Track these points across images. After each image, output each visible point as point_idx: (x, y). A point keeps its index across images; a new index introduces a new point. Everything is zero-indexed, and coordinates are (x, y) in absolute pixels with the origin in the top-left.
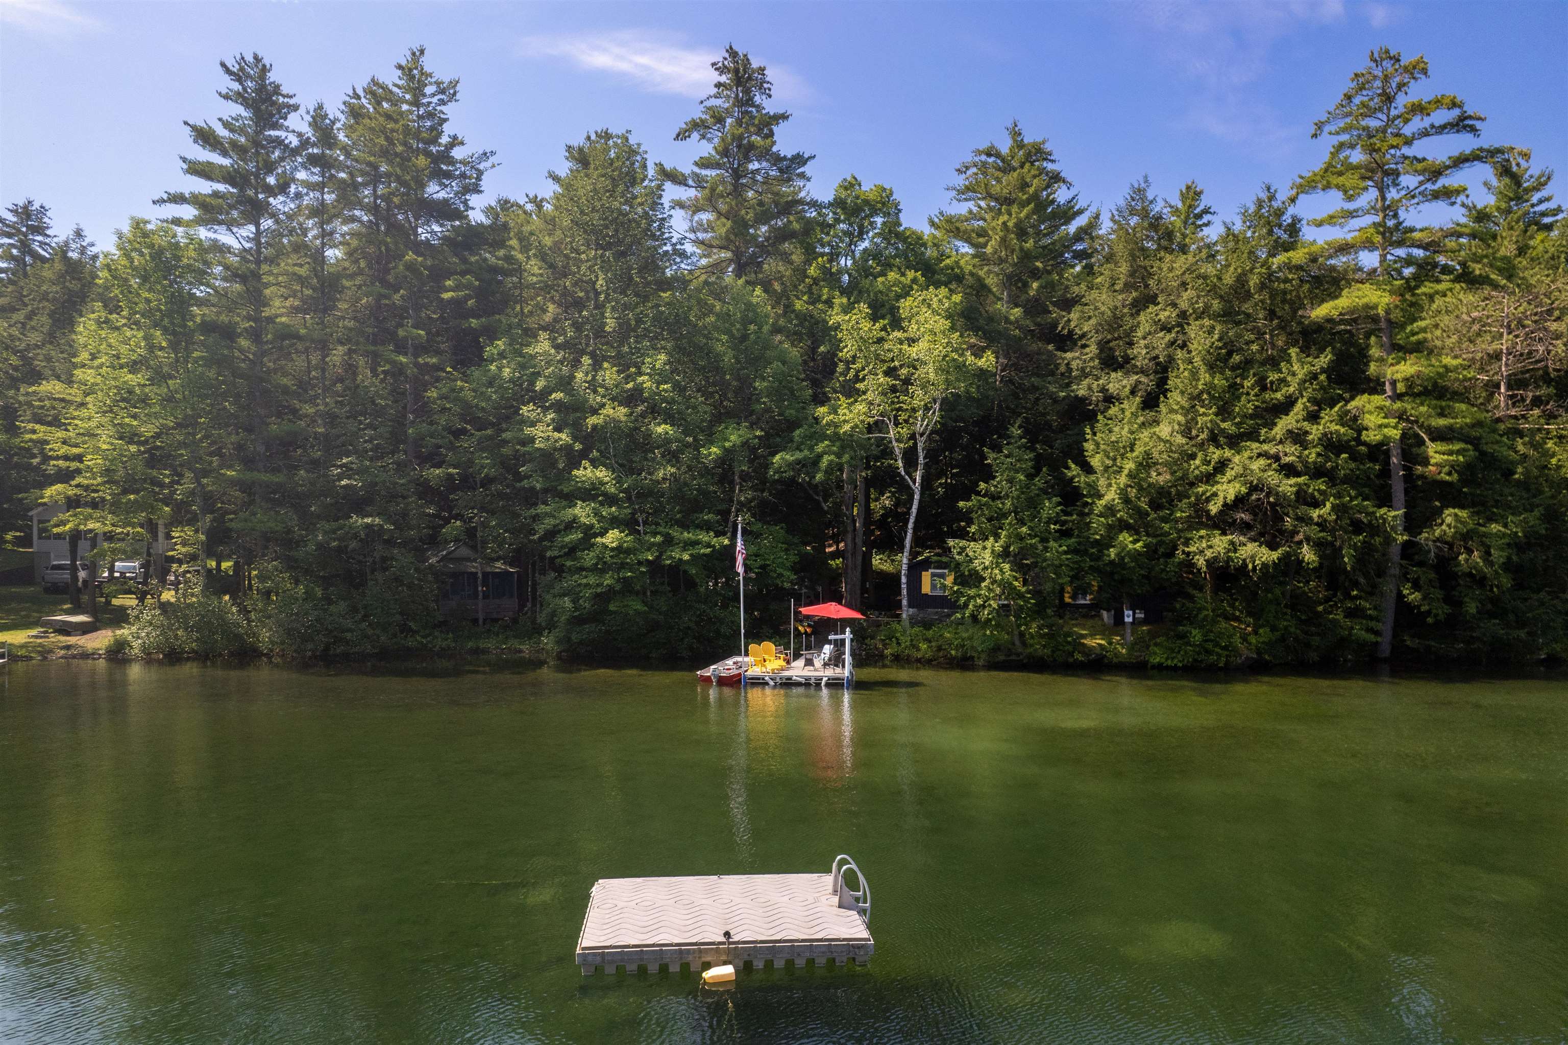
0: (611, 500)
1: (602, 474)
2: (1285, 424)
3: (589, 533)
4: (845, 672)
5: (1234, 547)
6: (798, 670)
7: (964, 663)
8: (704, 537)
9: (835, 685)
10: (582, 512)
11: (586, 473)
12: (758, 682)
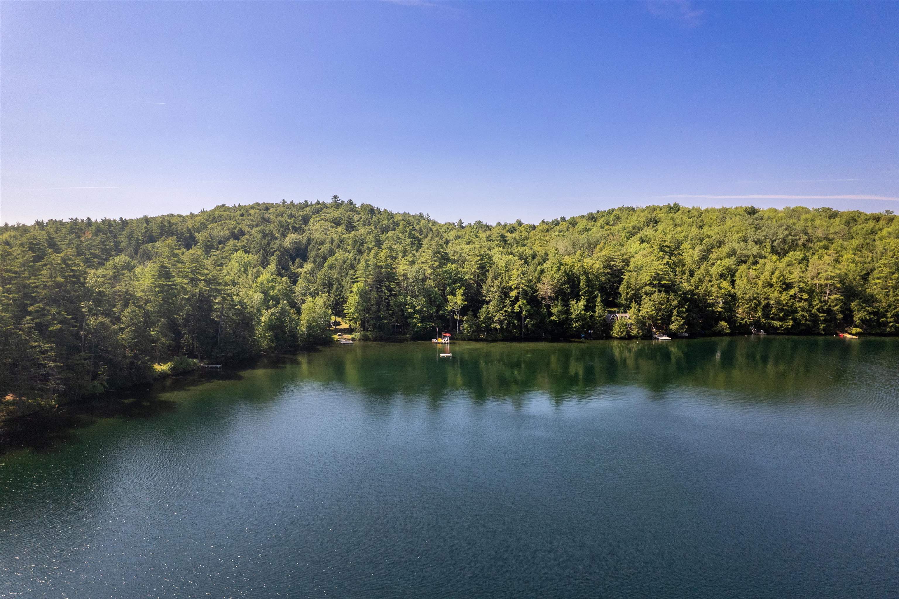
0: (419, 319)
1: (417, 316)
2: (505, 309)
3: (416, 324)
4: (448, 342)
5: (496, 325)
6: (443, 341)
7: (464, 340)
8: (431, 324)
9: (447, 343)
10: (414, 320)
11: (416, 316)
12: (439, 343)
